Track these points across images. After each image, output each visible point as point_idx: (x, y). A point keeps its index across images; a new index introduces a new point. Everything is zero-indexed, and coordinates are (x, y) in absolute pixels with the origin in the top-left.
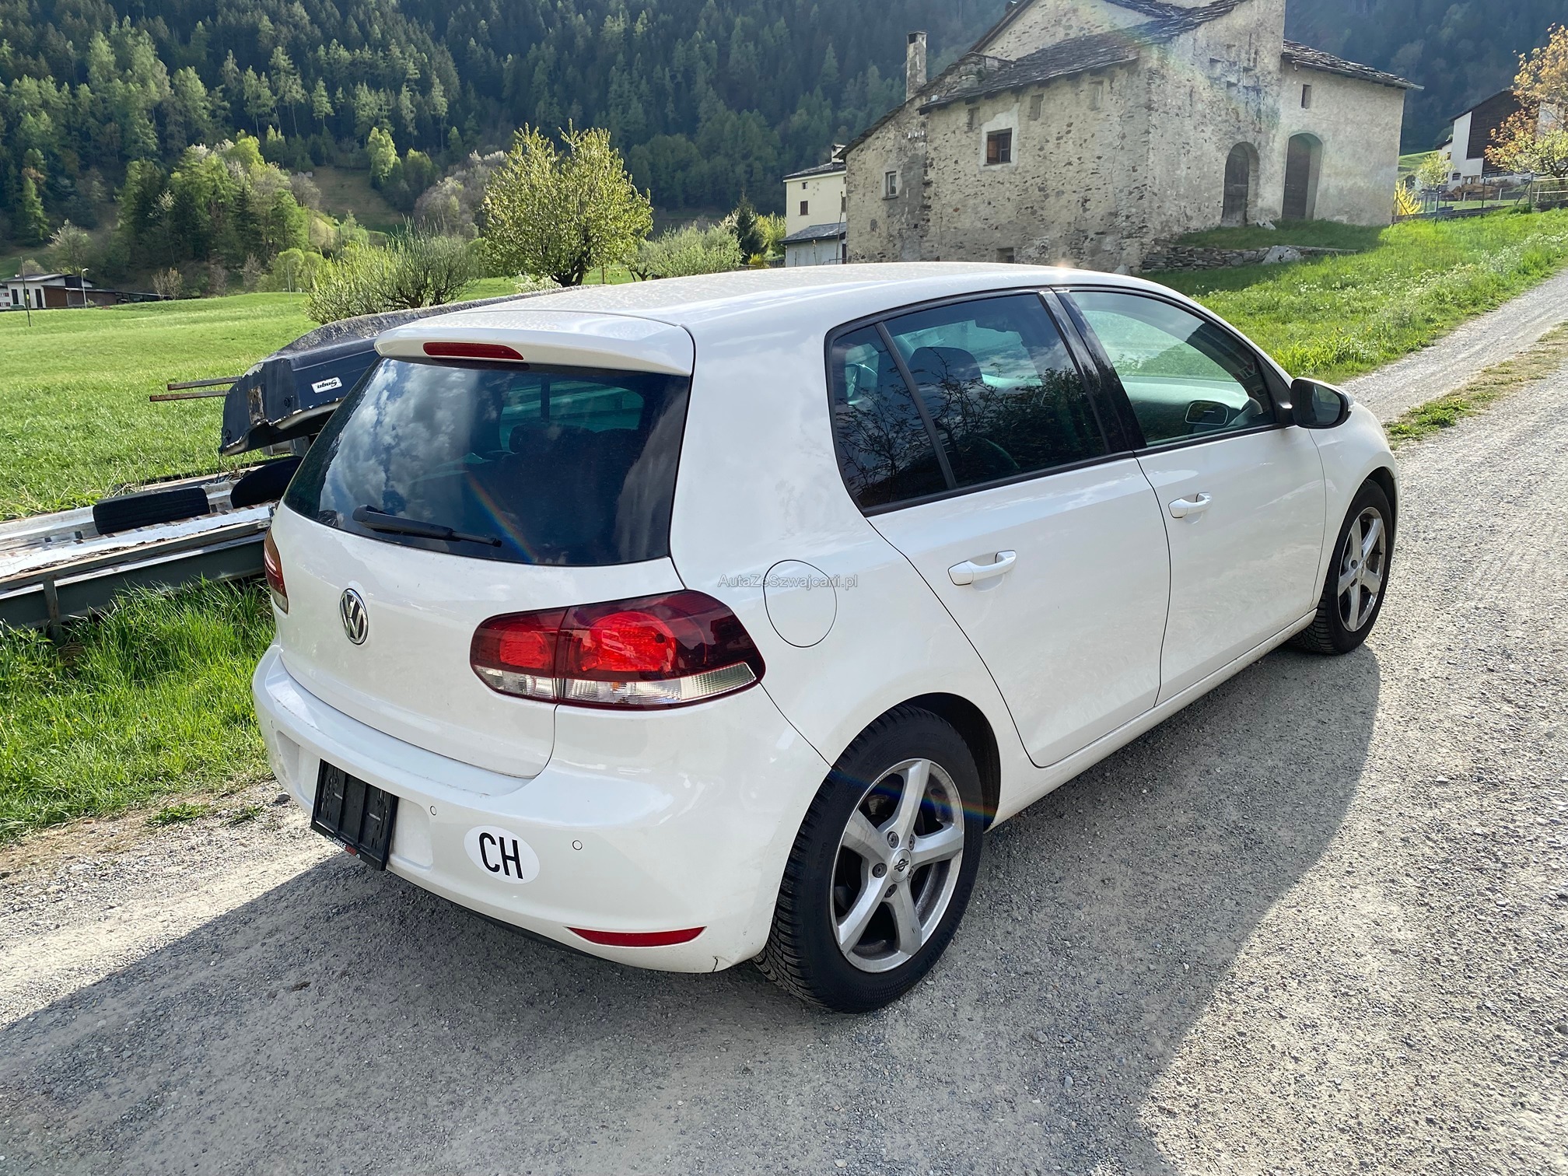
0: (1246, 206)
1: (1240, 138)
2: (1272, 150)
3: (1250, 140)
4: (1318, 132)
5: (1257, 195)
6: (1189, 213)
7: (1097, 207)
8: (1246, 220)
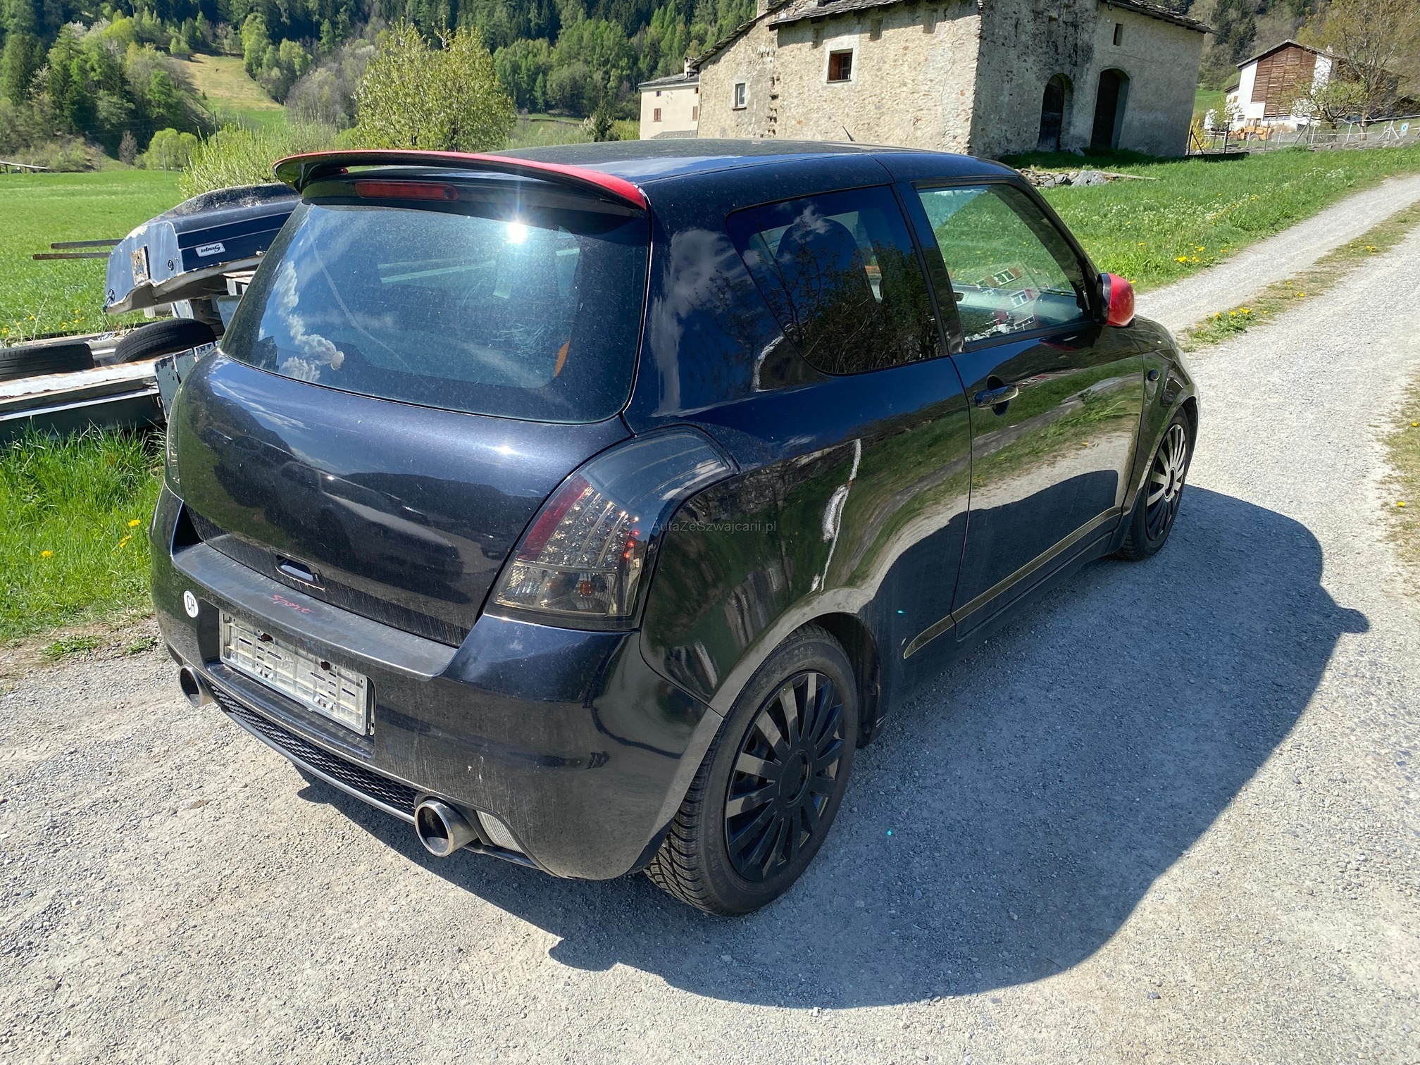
0: (1060, 132)
1: (1057, 69)
2: (1085, 82)
3: (1066, 73)
4: (1126, 66)
5: (1069, 123)
6: (1009, 136)
7: (927, 126)
8: (1058, 145)
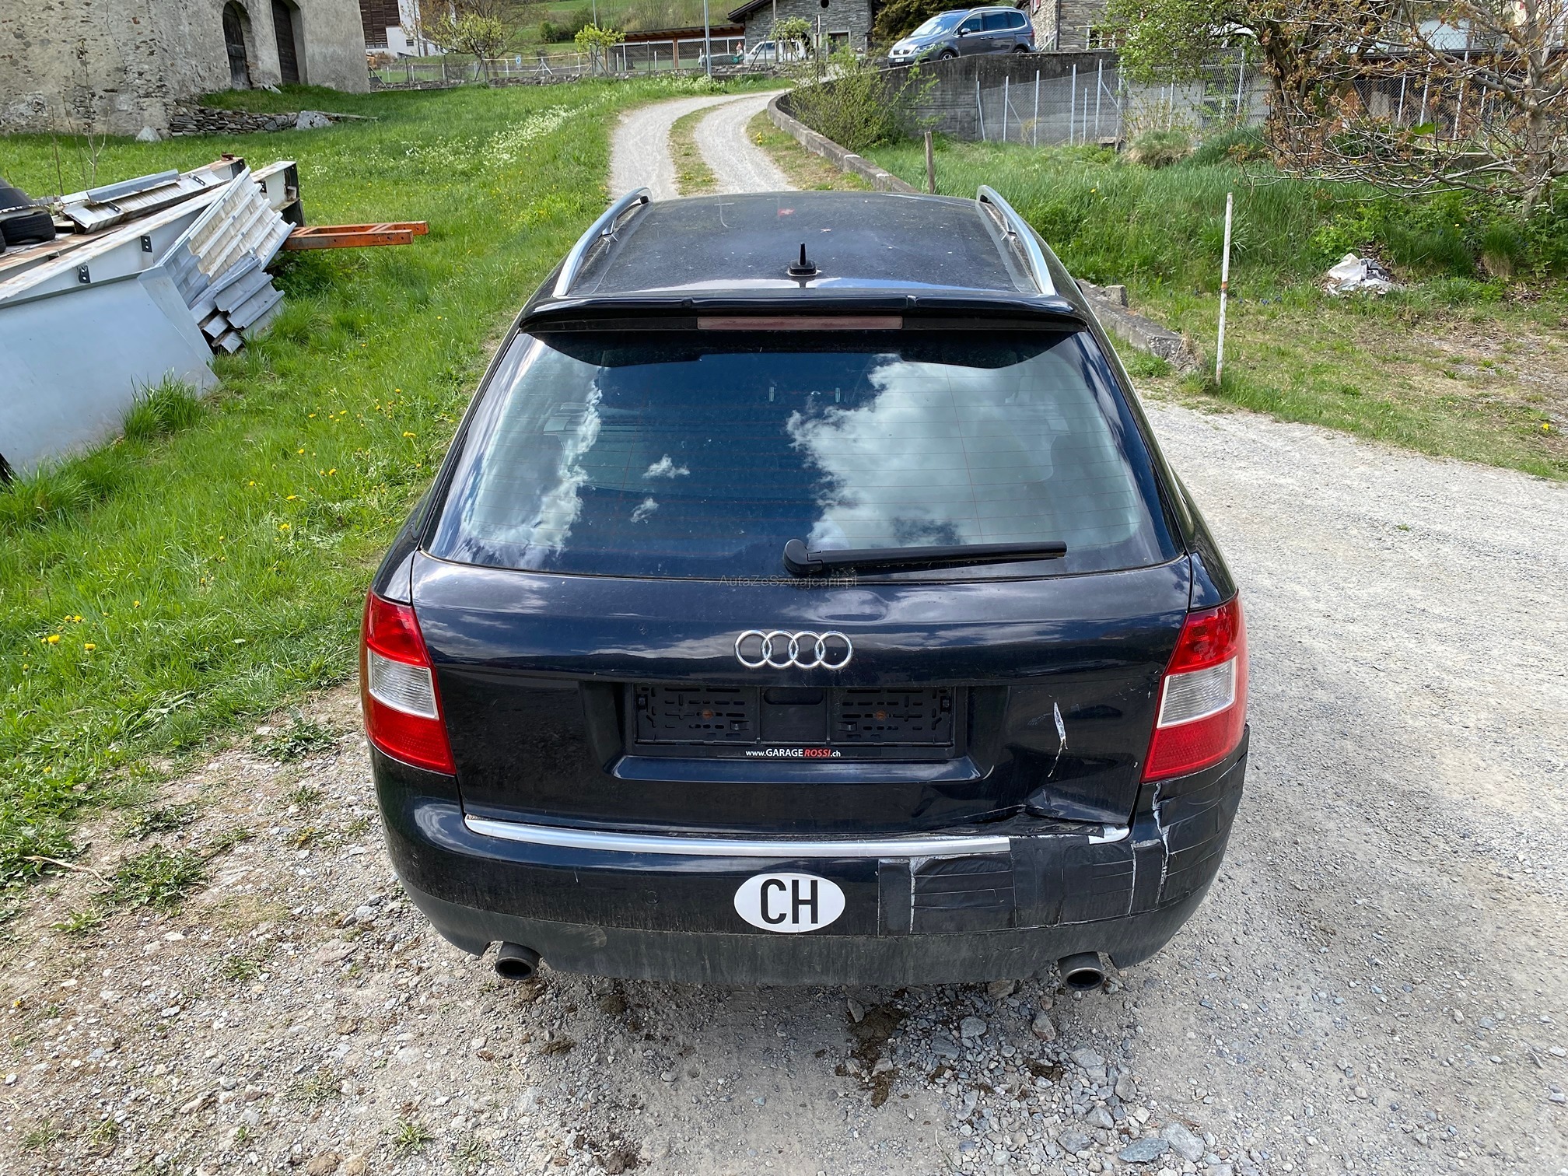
0: (248, 67)
2: (259, 11)
5: (255, 57)
6: (202, 73)
7: (98, 60)
8: (251, 83)
